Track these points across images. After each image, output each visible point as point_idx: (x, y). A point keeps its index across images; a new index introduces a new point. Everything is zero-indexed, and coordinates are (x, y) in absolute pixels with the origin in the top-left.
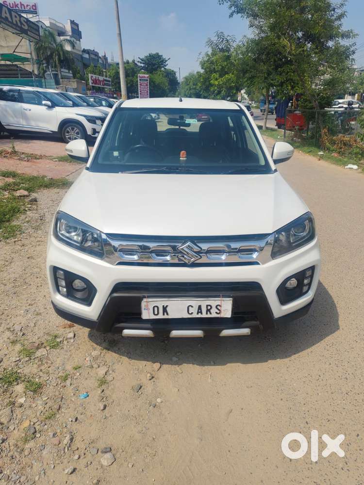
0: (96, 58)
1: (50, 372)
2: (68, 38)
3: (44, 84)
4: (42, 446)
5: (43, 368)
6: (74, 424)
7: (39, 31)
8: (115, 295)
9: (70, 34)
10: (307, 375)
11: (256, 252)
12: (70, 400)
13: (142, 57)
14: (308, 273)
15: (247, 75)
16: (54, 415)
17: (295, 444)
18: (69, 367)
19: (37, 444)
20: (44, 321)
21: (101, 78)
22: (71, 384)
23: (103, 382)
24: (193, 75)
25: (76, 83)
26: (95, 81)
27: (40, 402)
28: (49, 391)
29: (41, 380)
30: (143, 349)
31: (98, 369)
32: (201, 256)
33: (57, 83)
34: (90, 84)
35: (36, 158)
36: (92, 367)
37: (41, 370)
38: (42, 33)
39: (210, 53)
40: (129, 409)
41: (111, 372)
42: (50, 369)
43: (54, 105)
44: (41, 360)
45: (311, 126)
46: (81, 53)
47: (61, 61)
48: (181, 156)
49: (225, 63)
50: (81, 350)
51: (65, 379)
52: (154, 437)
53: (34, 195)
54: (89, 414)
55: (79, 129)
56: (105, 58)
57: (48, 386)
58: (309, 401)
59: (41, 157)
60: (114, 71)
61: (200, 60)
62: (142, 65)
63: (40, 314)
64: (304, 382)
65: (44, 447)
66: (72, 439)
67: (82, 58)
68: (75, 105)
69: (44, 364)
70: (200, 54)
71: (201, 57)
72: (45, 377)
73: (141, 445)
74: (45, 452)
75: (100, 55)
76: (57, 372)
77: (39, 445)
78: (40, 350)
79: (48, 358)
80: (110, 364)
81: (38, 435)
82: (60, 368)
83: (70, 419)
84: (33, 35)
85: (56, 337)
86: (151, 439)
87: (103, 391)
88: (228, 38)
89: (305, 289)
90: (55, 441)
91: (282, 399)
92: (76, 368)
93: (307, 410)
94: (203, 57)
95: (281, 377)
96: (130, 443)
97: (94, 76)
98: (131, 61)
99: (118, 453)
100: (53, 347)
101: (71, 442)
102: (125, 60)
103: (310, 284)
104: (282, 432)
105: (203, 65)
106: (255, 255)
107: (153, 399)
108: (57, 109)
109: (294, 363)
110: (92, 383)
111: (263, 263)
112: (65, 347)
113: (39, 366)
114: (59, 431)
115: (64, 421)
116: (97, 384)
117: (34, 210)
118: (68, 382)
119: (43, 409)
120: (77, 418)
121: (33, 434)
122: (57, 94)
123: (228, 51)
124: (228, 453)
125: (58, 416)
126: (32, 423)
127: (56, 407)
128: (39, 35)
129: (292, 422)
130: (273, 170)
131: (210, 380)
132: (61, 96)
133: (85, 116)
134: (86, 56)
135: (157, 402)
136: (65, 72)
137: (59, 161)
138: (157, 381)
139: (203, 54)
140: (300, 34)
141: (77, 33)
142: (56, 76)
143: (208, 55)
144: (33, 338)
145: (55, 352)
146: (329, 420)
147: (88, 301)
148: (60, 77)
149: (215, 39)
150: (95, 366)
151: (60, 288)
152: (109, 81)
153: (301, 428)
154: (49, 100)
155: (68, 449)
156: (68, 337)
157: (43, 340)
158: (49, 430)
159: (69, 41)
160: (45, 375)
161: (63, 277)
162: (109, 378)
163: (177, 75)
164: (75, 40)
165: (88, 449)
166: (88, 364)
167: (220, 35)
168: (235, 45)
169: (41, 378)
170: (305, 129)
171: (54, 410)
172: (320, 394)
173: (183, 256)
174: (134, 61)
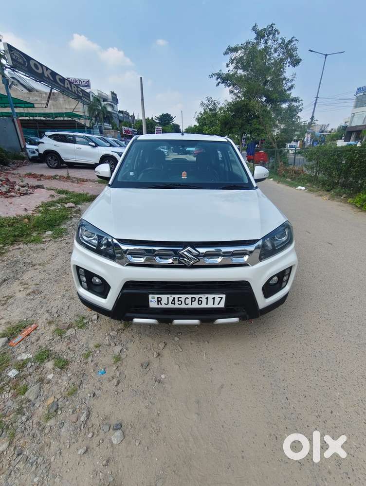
0: (127, 116)
1: (76, 349)
2: (110, 103)
3: (92, 133)
4: (61, 423)
5: (70, 346)
6: (92, 399)
7: (90, 97)
8: (125, 291)
9: (111, 100)
10: (283, 353)
11: (247, 256)
12: (90, 376)
13: (158, 116)
14: (287, 272)
15: (227, 126)
16: (75, 391)
17: (279, 420)
18: (91, 345)
19: (57, 422)
20: (75, 305)
21: (131, 129)
22: (92, 361)
23: (118, 359)
24: (191, 127)
25: (113, 132)
26: (127, 131)
27: (65, 378)
28: (74, 367)
29: (68, 358)
30: (151, 330)
31: (115, 348)
32: (198, 259)
33: (101, 132)
34: (123, 132)
35: (83, 181)
36: (110, 345)
37: (69, 348)
38: (92, 99)
39: (202, 112)
40: (138, 385)
41: (125, 350)
42: (76, 347)
43: (97, 145)
44: (69, 339)
45: (271, 161)
46: (117, 113)
47: (104, 118)
48: (182, 175)
49: (213, 119)
50: (102, 330)
51: (87, 356)
52: (159, 412)
53: (79, 206)
54: (105, 389)
55: (113, 162)
56: (133, 117)
57: (73, 362)
58: (287, 377)
59: (87, 180)
60: (139, 125)
61: (196, 117)
62: (158, 121)
63: (73, 299)
64: (281, 359)
65: (63, 424)
66: (88, 416)
67: (118, 116)
68: (111, 145)
69: (72, 343)
70: (196, 113)
71: (196, 115)
72: (71, 355)
73: (147, 420)
74: (63, 430)
75: (130, 115)
76: (81, 350)
77: (58, 423)
78: (70, 330)
79: (75, 337)
80: (125, 343)
81: (59, 412)
82: (84, 346)
83: (89, 395)
84: (86, 100)
85: (83, 318)
86: (156, 414)
87: (117, 367)
88: (215, 102)
89: (284, 284)
90: (73, 418)
91: (264, 376)
92: (97, 346)
93: (286, 386)
94: (197, 115)
95: (262, 355)
96: (139, 419)
97: (126, 128)
98: (150, 118)
99: (128, 430)
100: (81, 327)
101: (88, 418)
102: (146, 118)
103: (287, 281)
104: (266, 408)
105: (198, 120)
106: (246, 258)
107: (158, 375)
108: (99, 148)
109: (272, 342)
110: (108, 360)
111: (252, 265)
112: (90, 328)
113: (68, 344)
114: (78, 407)
115: (84, 396)
116: (113, 361)
117: (78, 217)
118: (90, 359)
119: (67, 385)
120: (95, 393)
121: (55, 411)
122: (100, 138)
123: (215, 110)
124: (222, 428)
125: (79, 392)
126: (56, 400)
127: (78, 382)
128: (90, 100)
129: (275, 398)
130: (255, 186)
131: (205, 358)
132: (102, 140)
133: (117, 153)
134: (121, 115)
135: (162, 378)
136: (107, 125)
137: (99, 183)
138: (162, 358)
139: (198, 113)
140: (264, 99)
141: (115, 99)
142: (100, 127)
143: (201, 113)
144: (65, 319)
145: (81, 332)
146: (305, 397)
147: (104, 295)
148: (103, 128)
149: (206, 102)
150: (113, 344)
151: (82, 282)
152: (136, 131)
153: (282, 404)
154: (93, 142)
155: (84, 426)
156: (93, 318)
157: (73, 321)
158: (70, 407)
159: (110, 105)
160: (72, 352)
161: (83, 275)
162: (123, 356)
163: (181, 128)
164: (114, 105)
165: (102, 426)
166: (107, 342)
167: (210, 99)
168: (219, 106)
169: (69, 355)
170: (267, 163)
171: (76, 386)
172: (295, 371)
173: (183, 260)
174: (152, 118)
